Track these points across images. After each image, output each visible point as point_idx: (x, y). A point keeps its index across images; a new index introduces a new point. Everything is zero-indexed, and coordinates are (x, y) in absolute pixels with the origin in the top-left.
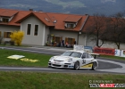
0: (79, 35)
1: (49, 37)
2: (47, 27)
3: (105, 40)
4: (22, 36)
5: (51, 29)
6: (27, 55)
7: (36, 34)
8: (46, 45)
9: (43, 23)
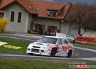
0: (61, 23)
1: (32, 24)
2: (30, 14)
3: (87, 28)
4: (5, 23)
5: (34, 16)
6: (11, 42)
7: (19, 21)
8: (29, 32)
9: (27, 11)
